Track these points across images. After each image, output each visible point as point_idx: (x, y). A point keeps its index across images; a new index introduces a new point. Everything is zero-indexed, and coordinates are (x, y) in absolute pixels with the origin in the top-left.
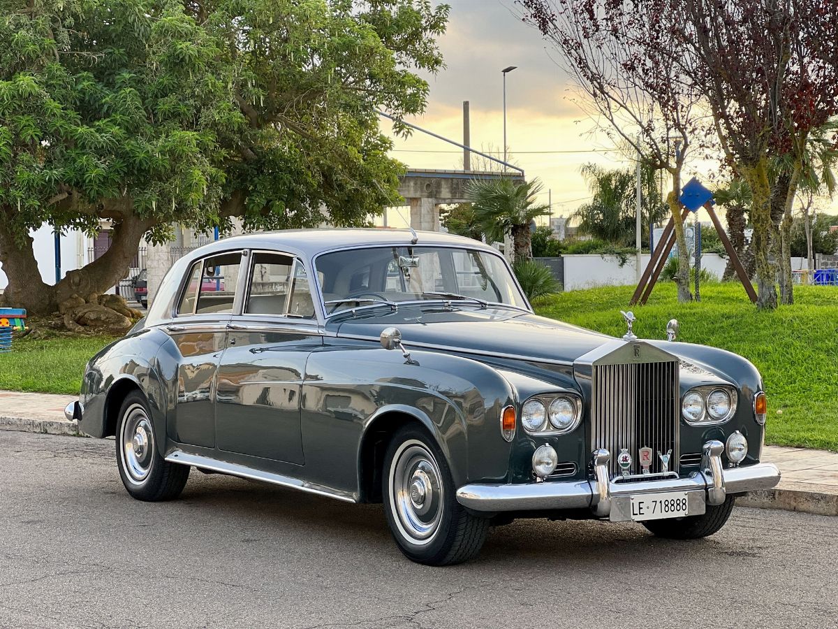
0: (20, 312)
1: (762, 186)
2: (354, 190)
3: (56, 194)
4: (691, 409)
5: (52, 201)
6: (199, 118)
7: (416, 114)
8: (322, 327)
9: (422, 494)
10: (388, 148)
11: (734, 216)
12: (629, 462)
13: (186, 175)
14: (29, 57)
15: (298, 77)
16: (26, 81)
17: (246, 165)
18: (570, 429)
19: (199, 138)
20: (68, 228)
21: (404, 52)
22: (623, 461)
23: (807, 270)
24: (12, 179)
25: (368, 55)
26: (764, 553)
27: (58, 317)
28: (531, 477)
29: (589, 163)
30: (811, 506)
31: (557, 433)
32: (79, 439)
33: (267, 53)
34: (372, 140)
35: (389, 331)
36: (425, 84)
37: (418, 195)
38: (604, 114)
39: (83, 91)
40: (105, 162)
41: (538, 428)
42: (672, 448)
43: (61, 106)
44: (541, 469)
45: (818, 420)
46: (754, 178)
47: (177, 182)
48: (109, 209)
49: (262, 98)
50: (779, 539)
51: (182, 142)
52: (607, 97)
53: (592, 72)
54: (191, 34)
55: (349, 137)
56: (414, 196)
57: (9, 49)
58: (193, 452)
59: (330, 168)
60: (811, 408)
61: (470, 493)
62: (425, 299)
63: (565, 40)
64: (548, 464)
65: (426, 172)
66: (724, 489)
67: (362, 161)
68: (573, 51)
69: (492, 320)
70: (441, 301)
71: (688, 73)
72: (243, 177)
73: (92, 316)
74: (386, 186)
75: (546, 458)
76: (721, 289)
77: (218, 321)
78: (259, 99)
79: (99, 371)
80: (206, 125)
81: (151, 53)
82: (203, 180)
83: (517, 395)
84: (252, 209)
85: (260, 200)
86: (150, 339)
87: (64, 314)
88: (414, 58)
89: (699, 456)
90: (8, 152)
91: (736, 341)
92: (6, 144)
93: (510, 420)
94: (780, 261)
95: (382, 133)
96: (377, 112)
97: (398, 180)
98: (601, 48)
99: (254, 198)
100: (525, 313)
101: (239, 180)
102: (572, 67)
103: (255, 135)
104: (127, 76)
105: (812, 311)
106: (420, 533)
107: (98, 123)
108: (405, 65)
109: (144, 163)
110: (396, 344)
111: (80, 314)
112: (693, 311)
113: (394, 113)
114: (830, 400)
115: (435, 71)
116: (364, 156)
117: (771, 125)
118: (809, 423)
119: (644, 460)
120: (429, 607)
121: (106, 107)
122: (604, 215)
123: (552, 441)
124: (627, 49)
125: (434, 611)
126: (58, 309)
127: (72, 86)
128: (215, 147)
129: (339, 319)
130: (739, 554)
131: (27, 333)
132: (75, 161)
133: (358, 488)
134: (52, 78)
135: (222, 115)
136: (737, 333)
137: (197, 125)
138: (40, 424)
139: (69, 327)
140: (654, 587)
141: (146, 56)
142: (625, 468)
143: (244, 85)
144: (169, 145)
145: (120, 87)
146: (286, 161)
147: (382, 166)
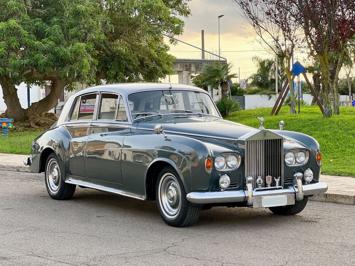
0: (11, 120)
1: (325, 64)
2: (153, 67)
3: (26, 70)
4: (289, 159)
5: (25, 73)
6: (87, 37)
7: (179, 35)
8: (131, 125)
9: (172, 196)
10: (168, 50)
11: (315, 78)
12: (262, 182)
13: (81, 62)
14: (14, 12)
15: (129, 19)
16: (13, 22)
17: (107, 57)
18: (236, 168)
19: (86, 46)
20: (33, 84)
21: (174, 9)
22: (259, 181)
23: (349, 101)
24: (7, 64)
25: (158, 10)
26: (321, 221)
27: (28, 122)
28: (219, 189)
29: (256, 56)
30: (342, 201)
31: (230, 170)
32: (32, 174)
33: (116, 10)
34: (161, 46)
35: (158, 126)
36: (183, 22)
37: (181, 70)
38: (258, 34)
39: (37, 26)
40: (47, 56)
41: (222, 168)
42: (280, 176)
43: (28, 33)
44: (223, 185)
45: (348, 164)
46: (322, 61)
47: (77, 64)
48: (49, 76)
49: (113, 28)
50: (328, 215)
51: (79, 47)
52: (259, 26)
53: (253, 16)
54: (83, 2)
55: (151, 45)
56: (180, 70)
57: (6, 9)
58: (77, 179)
59: (143, 58)
60: (345, 159)
61: (192, 196)
62: (176, 113)
63: (241, 2)
64: (226, 183)
65: (185, 60)
66: (303, 193)
67: (156, 55)
68: (244, 7)
69: (205, 121)
70: (182, 113)
71: (294, 16)
72: (106, 62)
73: (43, 122)
74: (167, 66)
75: (225, 181)
76: (310, 109)
77: (87, 123)
78: (112, 29)
79: (38, 145)
80: (89, 40)
81: (66, 9)
82: (88, 64)
83: (213, 153)
84: (110, 76)
85: (113, 72)
86: (59, 131)
87: (30, 121)
88: (178, 11)
89: (292, 180)
90: (5, 52)
91: (314, 130)
92: (4, 49)
93: (210, 164)
94: (334, 96)
95: (165, 43)
96: (163, 34)
97: (172, 63)
98: (257, 6)
99: (110, 71)
100: (218, 118)
101: (104, 64)
102: (244, 14)
103: (111, 44)
104: (56, 20)
105: (347, 117)
106: (171, 213)
107: (43, 40)
108: (175, 14)
109: (63, 57)
110: (161, 132)
111: (37, 121)
112: (296, 118)
113: (170, 35)
114: (353, 155)
115: (187, 17)
116: (157, 53)
117: (329, 38)
118: (344, 165)
119: (268, 181)
120: (174, 245)
121: (47, 33)
122: (262, 78)
123: (228, 173)
124: (268, 6)
125: (176, 246)
126: (28, 119)
127: (32, 24)
128: (94, 50)
129: (138, 122)
130: (310, 221)
131: (15, 129)
132: (34, 56)
133: (146, 195)
134: (24, 21)
135: (96, 36)
136: (314, 127)
137: (86, 40)
138: (16, 167)
139: (32, 127)
140: (272, 236)
141: (64, 11)
142: (260, 185)
143: (106, 23)
144: (74, 49)
145: (53, 24)
146: (124, 56)
147: (165, 58)
